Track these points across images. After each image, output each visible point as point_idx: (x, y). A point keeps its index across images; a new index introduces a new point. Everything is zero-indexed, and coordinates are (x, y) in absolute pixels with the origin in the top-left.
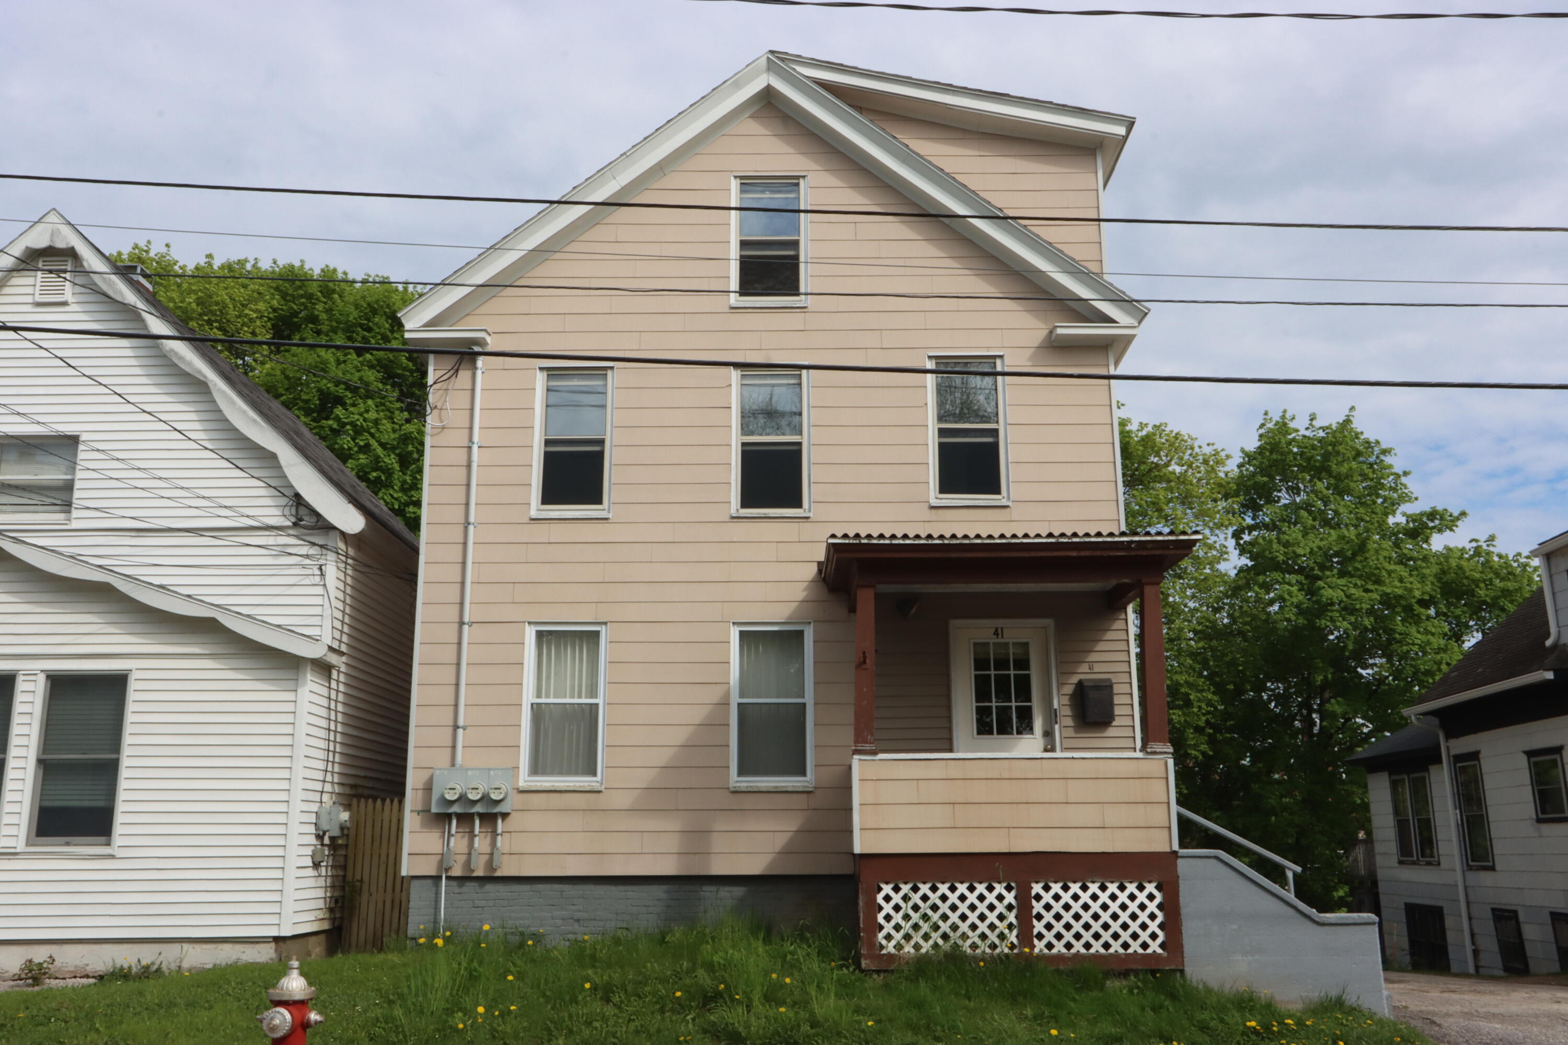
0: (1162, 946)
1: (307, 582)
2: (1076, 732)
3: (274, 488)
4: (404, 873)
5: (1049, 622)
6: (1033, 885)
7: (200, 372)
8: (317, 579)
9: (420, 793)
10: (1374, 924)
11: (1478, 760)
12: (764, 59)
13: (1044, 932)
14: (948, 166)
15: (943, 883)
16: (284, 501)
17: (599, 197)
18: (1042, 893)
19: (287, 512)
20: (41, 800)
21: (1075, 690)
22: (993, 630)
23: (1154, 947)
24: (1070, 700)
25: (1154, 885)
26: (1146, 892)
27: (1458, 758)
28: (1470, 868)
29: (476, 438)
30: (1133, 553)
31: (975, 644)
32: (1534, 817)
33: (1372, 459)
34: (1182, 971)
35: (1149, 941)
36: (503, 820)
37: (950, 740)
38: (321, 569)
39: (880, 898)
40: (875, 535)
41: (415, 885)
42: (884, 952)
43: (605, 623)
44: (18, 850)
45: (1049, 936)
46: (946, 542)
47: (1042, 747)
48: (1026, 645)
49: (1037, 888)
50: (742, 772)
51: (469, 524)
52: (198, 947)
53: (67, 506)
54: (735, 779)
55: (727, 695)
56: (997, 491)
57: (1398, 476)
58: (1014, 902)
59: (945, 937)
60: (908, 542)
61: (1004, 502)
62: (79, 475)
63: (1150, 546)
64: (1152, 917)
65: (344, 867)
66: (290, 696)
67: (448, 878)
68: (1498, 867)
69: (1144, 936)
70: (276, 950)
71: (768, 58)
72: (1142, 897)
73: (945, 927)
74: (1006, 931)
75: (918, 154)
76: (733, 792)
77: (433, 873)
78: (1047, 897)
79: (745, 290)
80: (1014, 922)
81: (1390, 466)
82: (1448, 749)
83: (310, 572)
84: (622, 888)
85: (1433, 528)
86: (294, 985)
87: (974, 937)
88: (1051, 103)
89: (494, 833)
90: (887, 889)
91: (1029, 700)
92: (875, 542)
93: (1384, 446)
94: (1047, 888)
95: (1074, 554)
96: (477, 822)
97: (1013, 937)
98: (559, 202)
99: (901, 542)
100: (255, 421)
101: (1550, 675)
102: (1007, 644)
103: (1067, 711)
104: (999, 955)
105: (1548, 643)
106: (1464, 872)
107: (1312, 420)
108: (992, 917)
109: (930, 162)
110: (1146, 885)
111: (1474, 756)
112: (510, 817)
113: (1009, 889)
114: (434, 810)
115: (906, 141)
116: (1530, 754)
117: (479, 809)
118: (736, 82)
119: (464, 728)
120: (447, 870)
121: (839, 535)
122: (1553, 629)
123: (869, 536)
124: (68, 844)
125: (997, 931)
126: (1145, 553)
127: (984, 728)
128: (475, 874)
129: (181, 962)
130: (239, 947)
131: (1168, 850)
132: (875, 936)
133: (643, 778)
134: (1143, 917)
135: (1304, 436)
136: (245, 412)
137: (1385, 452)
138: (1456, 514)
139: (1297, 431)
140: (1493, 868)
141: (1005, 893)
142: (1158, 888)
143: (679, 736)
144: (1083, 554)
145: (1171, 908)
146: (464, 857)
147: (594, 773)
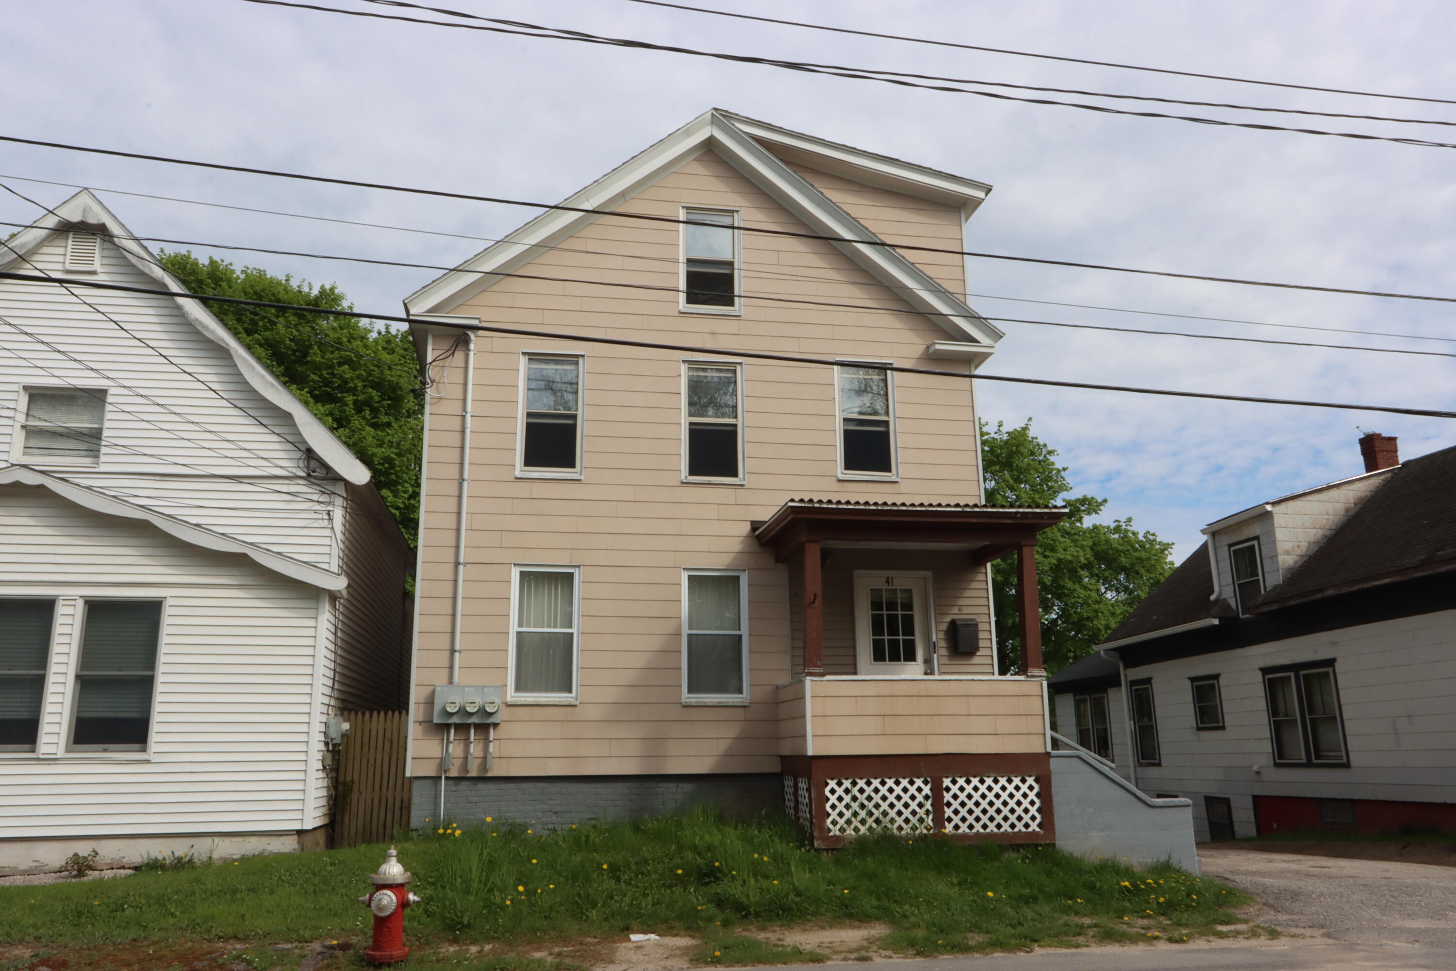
0: (1039, 825)
1: (316, 524)
2: (949, 660)
3: (292, 443)
4: (408, 774)
5: (928, 574)
6: (944, 780)
7: (223, 340)
8: (326, 523)
9: (421, 706)
10: (1188, 806)
11: (1151, 684)
12: (709, 114)
13: (953, 816)
14: (855, 211)
15: (875, 778)
16: (298, 455)
18: (951, 785)
19: (301, 464)
20: (78, 712)
21: (949, 628)
22: (885, 579)
23: (1034, 826)
24: (945, 635)
25: (1033, 778)
26: (1027, 784)
27: (1133, 683)
28: (1140, 765)
29: (469, 408)
31: (871, 590)
32: (1195, 726)
33: (1041, 458)
34: (1054, 844)
35: (1030, 822)
36: (494, 729)
37: (855, 665)
38: (329, 514)
39: (827, 791)
40: (825, 500)
41: (416, 785)
42: (831, 834)
43: (579, 566)
44: (58, 756)
45: (956, 820)
46: (880, 508)
47: (923, 671)
48: (910, 591)
49: (947, 782)
50: (690, 690)
51: (463, 480)
52: (227, 840)
53: (94, 453)
54: (686, 697)
55: (680, 627)
56: (888, 469)
57: (1059, 471)
58: (929, 793)
59: (877, 821)
60: (850, 507)
61: (894, 479)
62: (107, 424)
63: (1030, 516)
64: (1032, 803)
65: (337, 770)
66: (311, 623)
67: (447, 778)
68: (1163, 763)
69: (1026, 818)
70: (298, 842)
71: (712, 113)
72: (1024, 788)
73: (877, 813)
74: (924, 816)
75: (831, 201)
76: (684, 706)
77: (432, 773)
78: (955, 789)
79: (692, 299)
80: (930, 808)
81: (1053, 464)
82: (1126, 676)
83: (320, 516)
84: (592, 785)
86: (395, 870)
87: (900, 821)
88: (930, 169)
89: (487, 741)
90: (832, 784)
91: (913, 635)
92: (825, 506)
93: (1050, 448)
94: (954, 782)
96: (472, 731)
97: (929, 821)
99: (845, 507)
100: (272, 384)
101: (1216, 622)
102: (896, 590)
103: (942, 644)
104: (919, 835)
105: (1212, 598)
106: (1135, 767)
107: (999, 426)
108: (914, 805)
109: (840, 208)
110: (1027, 778)
111: (1148, 681)
112: (499, 728)
113: (926, 783)
114: (436, 720)
115: (822, 190)
116: (1193, 680)
117: (474, 720)
118: (687, 131)
119: (460, 652)
120: (445, 771)
121: (797, 499)
122: (1216, 588)
123: (820, 502)
124: (105, 750)
125: (918, 816)
126: (1026, 521)
127: (879, 656)
128: (470, 775)
129: (211, 853)
130: (265, 840)
131: (1043, 751)
132: (825, 822)
133: (610, 695)
134: (1026, 803)
135: (994, 439)
136: (263, 377)
137: (1050, 452)
138: (1100, 500)
139: (989, 434)
140: (1159, 765)
141: (923, 786)
142: (1036, 781)
143: (639, 661)
145: (1045, 795)
146: (460, 761)
147: (570, 690)
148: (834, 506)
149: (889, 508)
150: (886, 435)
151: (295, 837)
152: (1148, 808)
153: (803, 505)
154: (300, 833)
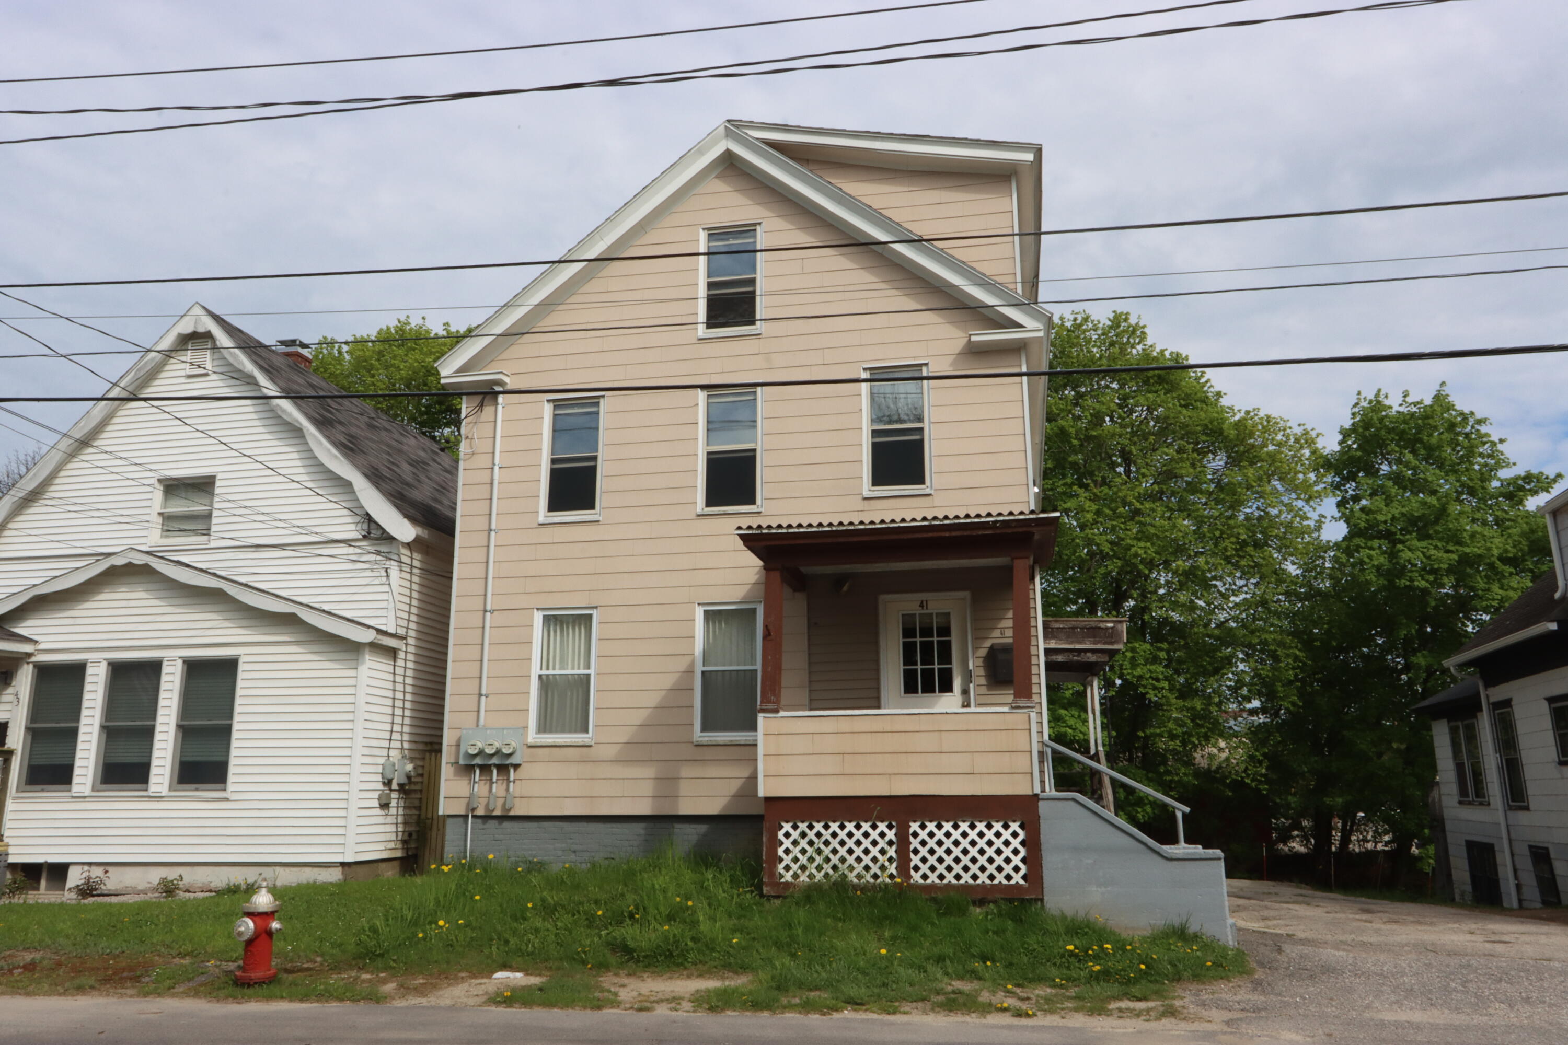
0: (1024, 878)
1: (377, 582)
2: (989, 690)
3: (349, 509)
4: (441, 813)
5: (966, 594)
6: (912, 824)
7: (297, 421)
8: (384, 579)
9: (453, 748)
10: (1219, 859)
11: (1511, 706)
12: (722, 128)
13: (920, 864)
14: (876, 203)
15: (834, 822)
16: (358, 519)
17: (592, 255)
18: (919, 831)
19: (359, 527)
20: (181, 756)
21: (988, 653)
22: (919, 603)
23: (1017, 879)
24: (984, 662)
25: (1018, 824)
26: (1010, 830)
27: (1496, 705)
28: (1511, 808)
29: (497, 461)
30: (998, 531)
31: (903, 615)
32: (1557, 760)
34: (1042, 900)
35: (1013, 873)
36: (515, 771)
37: (878, 698)
38: (386, 571)
39: (781, 835)
40: (774, 525)
41: (449, 822)
42: (783, 880)
43: (596, 607)
44: (163, 794)
45: (924, 868)
46: (834, 529)
47: (960, 703)
48: (948, 615)
49: (914, 827)
50: (704, 729)
51: (491, 530)
52: (288, 869)
53: (207, 532)
54: (698, 735)
55: (692, 664)
56: (922, 481)
57: (1493, 444)
58: (894, 839)
59: (835, 868)
60: (802, 530)
61: (928, 491)
62: (216, 505)
63: (1013, 525)
64: (1016, 852)
65: (419, 808)
66: (352, 673)
67: (473, 816)
68: (1532, 806)
69: (1008, 869)
70: (343, 873)
71: (726, 127)
72: (1006, 835)
73: (835, 860)
74: (887, 864)
75: (850, 196)
76: (696, 746)
77: (463, 813)
78: (923, 835)
79: (711, 323)
80: (894, 855)
81: (1487, 435)
82: (1487, 696)
83: (378, 574)
84: (609, 825)
85: (1530, 490)
86: (261, 900)
87: (859, 868)
88: (966, 139)
89: (508, 781)
90: (787, 827)
91: (950, 663)
92: (774, 531)
93: (1479, 416)
94: (923, 827)
95: (947, 534)
96: (495, 772)
97: (893, 869)
98: (560, 262)
99: (796, 530)
100: (336, 457)
101: (1553, 626)
102: (931, 614)
103: (981, 672)
104: (879, 884)
105: (1557, 595)
106: (1505, 811)
107: (1405, 396)
108: (875, 851)
109: (860, 201)
110: (1011, 824)
111: (1507, 703)
112: (520, 769)
113: (890, 827)
114: (461, 762)
115: (839, 185)
116: (1551, 700)
117: (495, 761)
118: (699, 149)
119: (487, 696)
120: (473, 810)
121: (744, 527)
122: (1561, 583)
123: (769, 527)
124: (197, 790)
125: (879, 864)
126: (1009, 531)
127: (910, 687)
128: (494, 814)
129: (275, 880)
130: (316, 870)
131: (1031, 793)
132: (775, 866)
133: (623, 736)
134: (1008, 852)
135: (1398, 412)
136: (329, 450)
137: (1480, 422)
138: (1552, 476)
139: (1391, 407)
140: (1527, 808)
141: (886, 831)
142: (1021, 827)
143: (653, 699)
144: (954, 534)
145: (1033, 844)
146: (503, 800)
147: (587, 731)
148: (784, 531)
149: (844, 528)
150: (921, 443)
151: (340, 869)
152: (1164, 861)
153: (750, 532)
154: (343, 864)
